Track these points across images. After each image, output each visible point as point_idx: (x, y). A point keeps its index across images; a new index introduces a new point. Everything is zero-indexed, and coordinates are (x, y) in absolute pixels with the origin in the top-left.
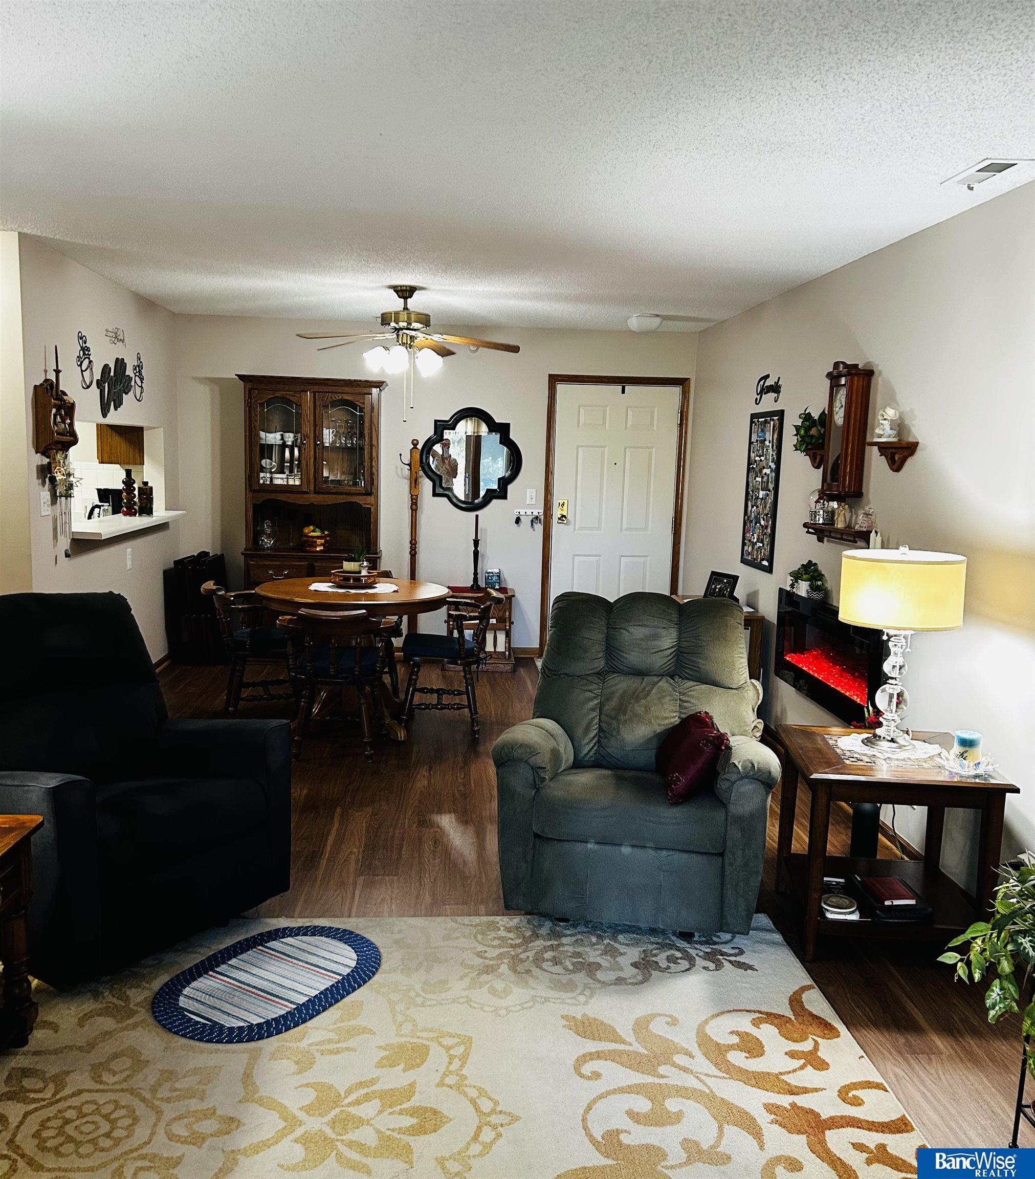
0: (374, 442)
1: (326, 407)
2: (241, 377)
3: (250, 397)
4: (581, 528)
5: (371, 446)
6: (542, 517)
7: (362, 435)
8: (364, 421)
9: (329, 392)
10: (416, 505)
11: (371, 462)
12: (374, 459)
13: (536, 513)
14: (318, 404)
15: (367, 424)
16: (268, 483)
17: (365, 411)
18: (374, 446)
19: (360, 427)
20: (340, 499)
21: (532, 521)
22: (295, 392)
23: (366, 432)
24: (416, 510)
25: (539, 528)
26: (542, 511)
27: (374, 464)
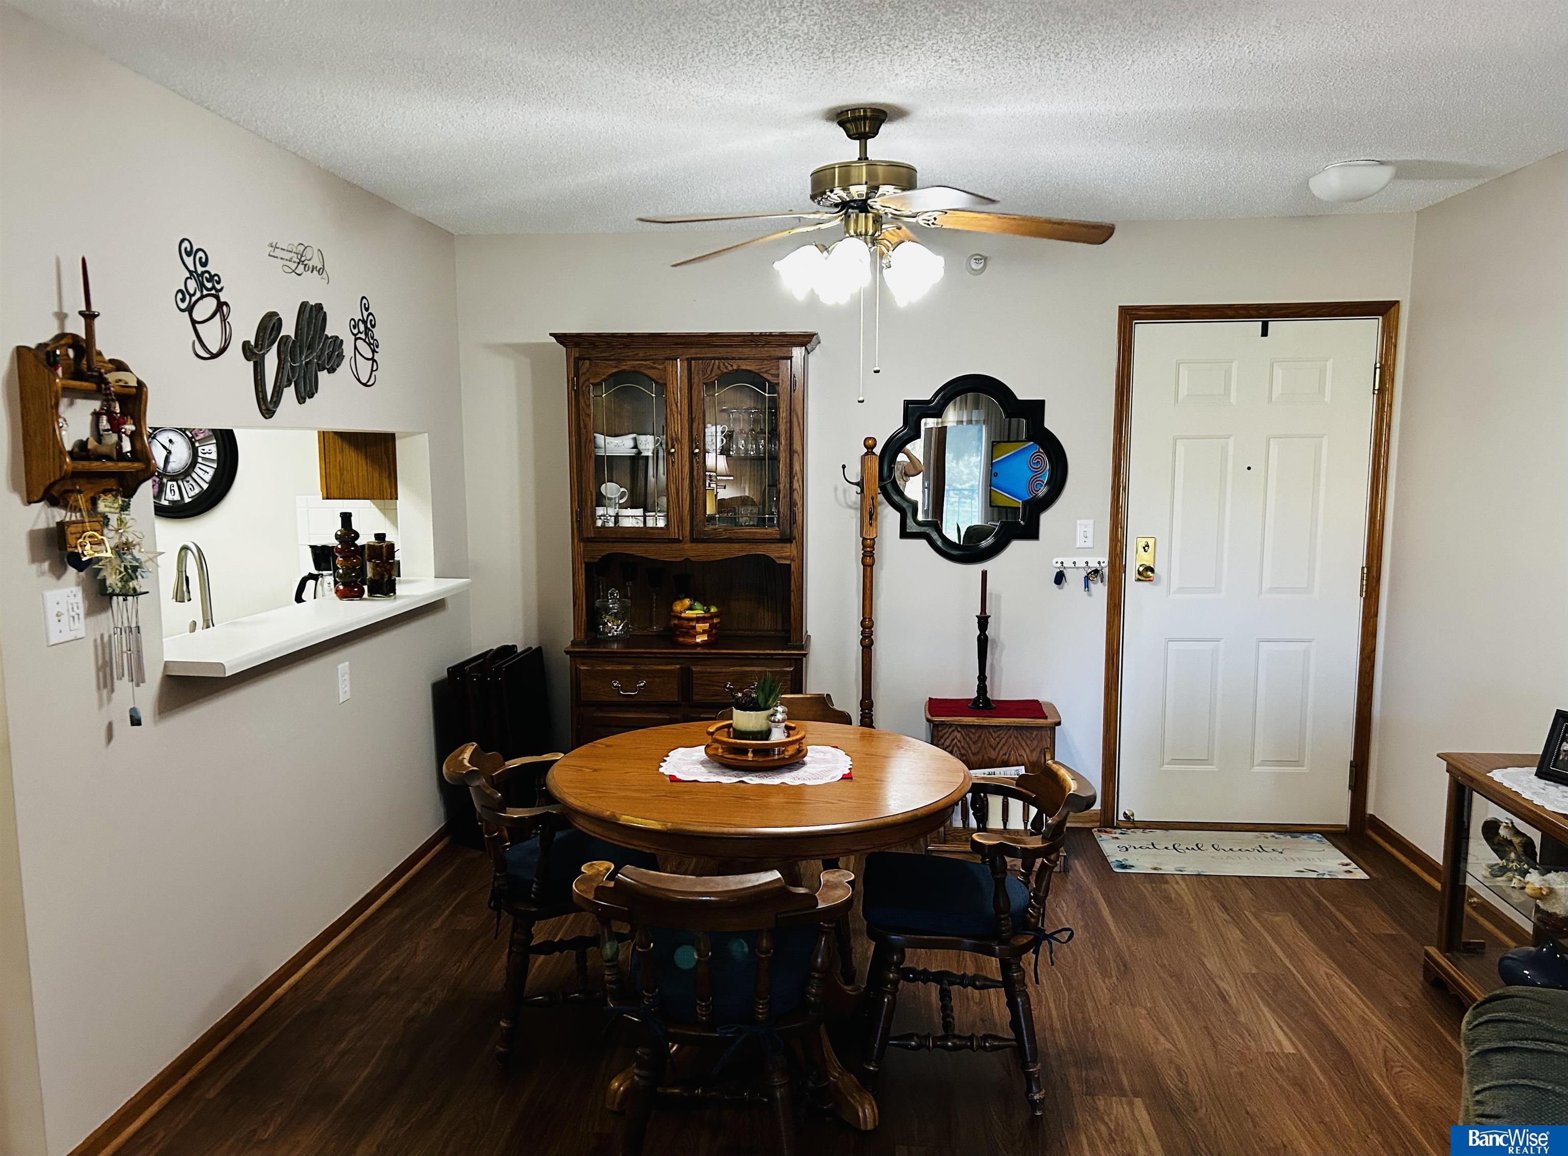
0: (797, 446)
1: (710, 385)
2: (562, 338)
3: (577, 374)
4: (1181, 590)
5: (791, 452)
6: (1106, 571)
7: (774, 434)
8: (777, 408)
9: (715, 359)
10: (872, 555)
11: (791, 483)
12: (796, 476)
13: (1094, 565)
14: (695, 380)
15: (783, 414)
16: (611, 524)
17: (780, 391)
18: (796, 453)
19: (771, 421)
20: (737, 550)
21: (1087, 578)
22: (655, 361)
23: (782, 427)
24: (872, 566)
25: (1100, 590)
26: (1105, 560)
27: (796, 485)
